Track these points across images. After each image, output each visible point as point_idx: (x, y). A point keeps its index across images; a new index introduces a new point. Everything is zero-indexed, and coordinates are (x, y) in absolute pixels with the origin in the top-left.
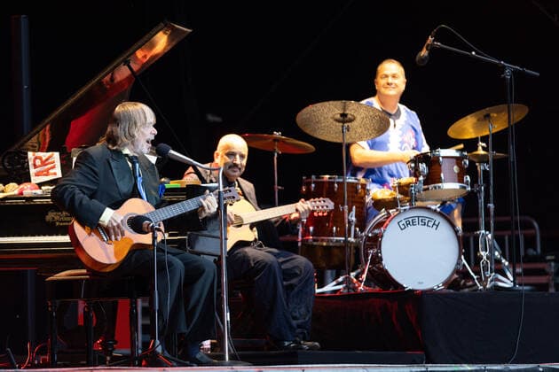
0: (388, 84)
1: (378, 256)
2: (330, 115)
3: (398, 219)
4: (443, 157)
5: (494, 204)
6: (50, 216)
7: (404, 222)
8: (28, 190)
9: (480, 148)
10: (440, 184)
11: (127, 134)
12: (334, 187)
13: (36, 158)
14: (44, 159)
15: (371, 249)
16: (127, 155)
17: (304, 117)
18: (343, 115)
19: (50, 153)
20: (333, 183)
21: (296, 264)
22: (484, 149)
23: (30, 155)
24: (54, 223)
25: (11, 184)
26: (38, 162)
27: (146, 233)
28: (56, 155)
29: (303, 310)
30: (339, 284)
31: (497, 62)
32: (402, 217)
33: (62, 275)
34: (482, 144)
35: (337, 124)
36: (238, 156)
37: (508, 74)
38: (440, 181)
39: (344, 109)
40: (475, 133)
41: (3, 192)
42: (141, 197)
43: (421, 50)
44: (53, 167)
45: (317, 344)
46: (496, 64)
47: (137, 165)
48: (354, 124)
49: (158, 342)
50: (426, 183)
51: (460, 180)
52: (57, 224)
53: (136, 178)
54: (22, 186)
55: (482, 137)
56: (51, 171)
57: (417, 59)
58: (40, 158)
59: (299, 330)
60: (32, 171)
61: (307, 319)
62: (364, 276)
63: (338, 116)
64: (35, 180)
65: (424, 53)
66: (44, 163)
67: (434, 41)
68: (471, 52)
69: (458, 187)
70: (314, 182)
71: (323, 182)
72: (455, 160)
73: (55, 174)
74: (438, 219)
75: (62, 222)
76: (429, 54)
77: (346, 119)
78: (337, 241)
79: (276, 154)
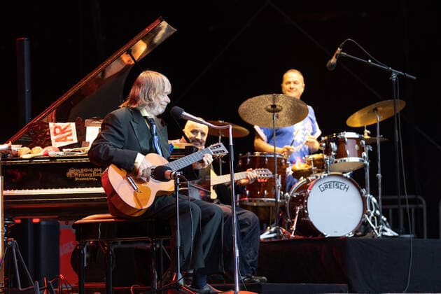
0: (291, 88)
1: (304, 212)
2: (265, 106)
3: (318, 184)
4: (348, 138)
5: (382, 174)
6: (70, 173)
7: (323, 186)
8: (52, 151)
9: (366, 134)
10: (344, 159)
11: (146, 97)
12: (265, 161)
13: (56, 127)
14: (62, 128)
15: (298, 206)
16: (146, 117)
17: (244, 107)
18: (274, 106)
19: (67, 124)
20: (265, 158)
21: (245, 217)
22: (368, 134)
23: (51, 125)
24: (73, 178)
25: (37, 147)
26: (58, 131)
27: (168, 180)
28: (73, 125)
29: (252, 252)
30: (271, 233)
31: (386, 68)
32: (321, 182)
33: (89, 219)
34: (367, 131)
35: (268, 113)
36: (199, 134)
37: (394, 76)
38: (346, 155)
39: (274, 102)
40: (361, 123)
41: (30, 153)
42: (157, 152)
43: (331, 58)
44: (71, 135)
45: (264, 278)
46: (385, 70)
47: (155, 126)
48: (280, 114)
49: (180, 276)
50: (336, 157)
51: (360, 156)
52: (76, 179)
53: (153, 135)
54: (46, 149)
55: (367, 126)
56: (69, 138)
57: (328, 65)
58: (59, 127)
59: (251, 268)
60: (53, 138)
61: (256, 258)
62: (294, 227)
63: (270, 107)
64: (56, 145)
65: (333, 60)
66: (63, 131)
67: (341, 51)
68: (368, 60)
69: (358, 161)
70: (250, 158)
71: (256, 157)
72: (355, 141)
73: (72, 140)
74: (348, 184)
75: (80, 177)
76: (337, 61)
77: (275, 109)
78: (268, 201)
79: (220, 137)
